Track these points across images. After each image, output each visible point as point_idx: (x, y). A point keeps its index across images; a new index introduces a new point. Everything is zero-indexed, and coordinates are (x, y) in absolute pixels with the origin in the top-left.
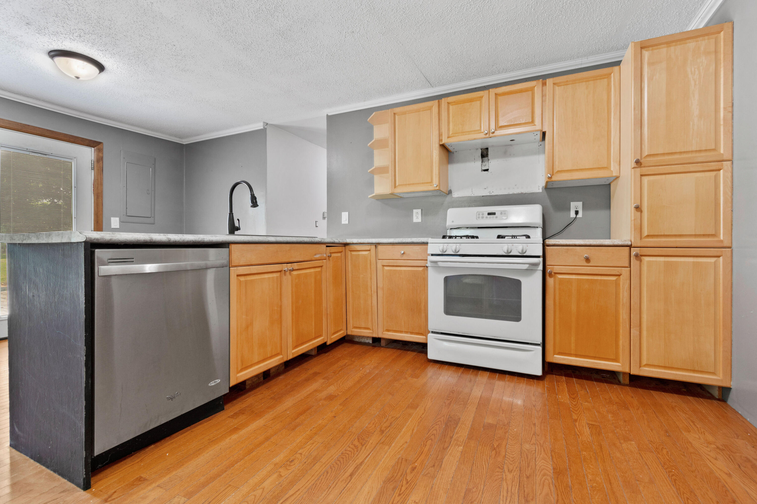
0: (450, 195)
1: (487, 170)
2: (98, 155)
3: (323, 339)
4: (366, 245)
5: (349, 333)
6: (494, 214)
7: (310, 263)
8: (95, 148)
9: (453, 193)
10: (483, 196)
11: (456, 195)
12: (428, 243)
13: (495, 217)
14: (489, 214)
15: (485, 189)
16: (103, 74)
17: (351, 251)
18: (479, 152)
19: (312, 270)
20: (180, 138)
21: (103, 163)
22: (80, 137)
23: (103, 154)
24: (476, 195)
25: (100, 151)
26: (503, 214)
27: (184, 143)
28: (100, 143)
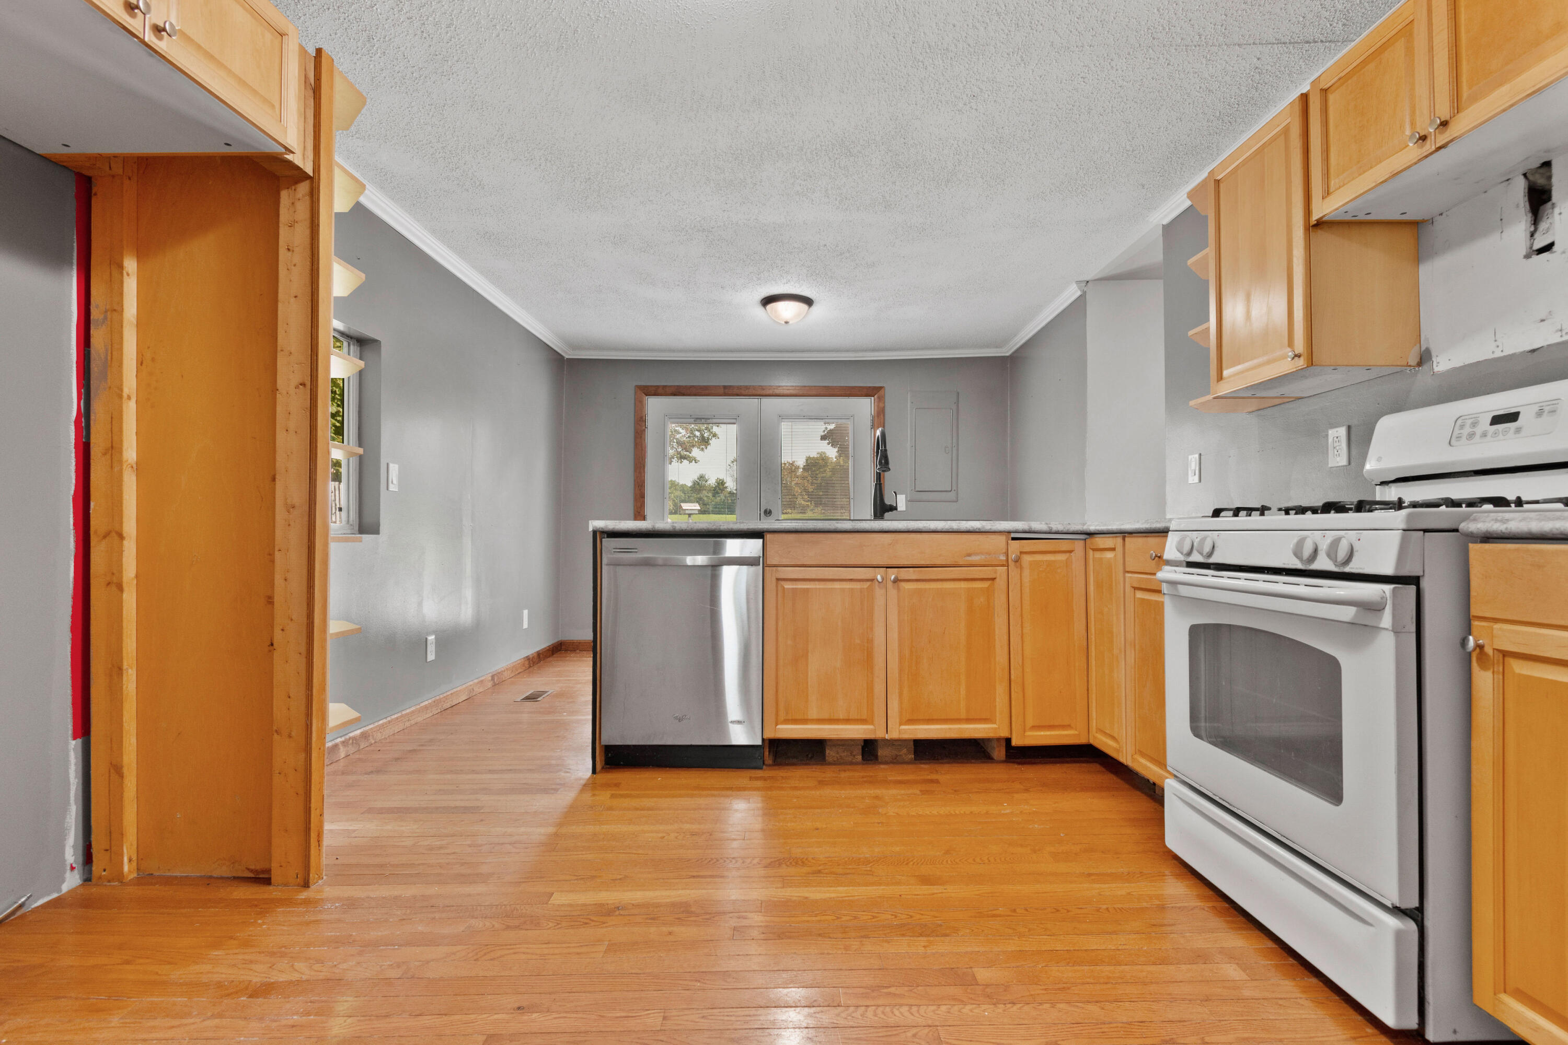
0: (1425, 367)
1: (1548, 248)
2: (878, 406)
3: (995, 729)
4: (1109, 537)
5: (1092, 742)
6: (1513, 417)
7: (952, 571)
8: (876, 396)
9: (1434, 359)
10: (1533, 351)
11: (1443, 363)
12: (1167, 532)
13: (1512, 431)
14: (1497, 420)
15: (1542, 321)
16: (814, 308)
17: (1094, 550)
18: (1520, 187)
19: (963, 585)
20: (997, 347)
21: (884, 416)
22: (856, 387)
23: (884, 403)
24: (1508, 351)
25: (881, 399)
26: (1545, 413)
27: (1007, 354)
28: (881, 388)
